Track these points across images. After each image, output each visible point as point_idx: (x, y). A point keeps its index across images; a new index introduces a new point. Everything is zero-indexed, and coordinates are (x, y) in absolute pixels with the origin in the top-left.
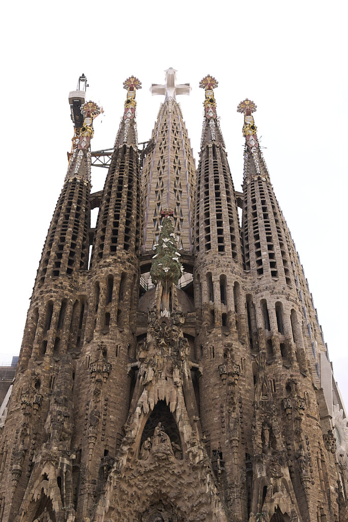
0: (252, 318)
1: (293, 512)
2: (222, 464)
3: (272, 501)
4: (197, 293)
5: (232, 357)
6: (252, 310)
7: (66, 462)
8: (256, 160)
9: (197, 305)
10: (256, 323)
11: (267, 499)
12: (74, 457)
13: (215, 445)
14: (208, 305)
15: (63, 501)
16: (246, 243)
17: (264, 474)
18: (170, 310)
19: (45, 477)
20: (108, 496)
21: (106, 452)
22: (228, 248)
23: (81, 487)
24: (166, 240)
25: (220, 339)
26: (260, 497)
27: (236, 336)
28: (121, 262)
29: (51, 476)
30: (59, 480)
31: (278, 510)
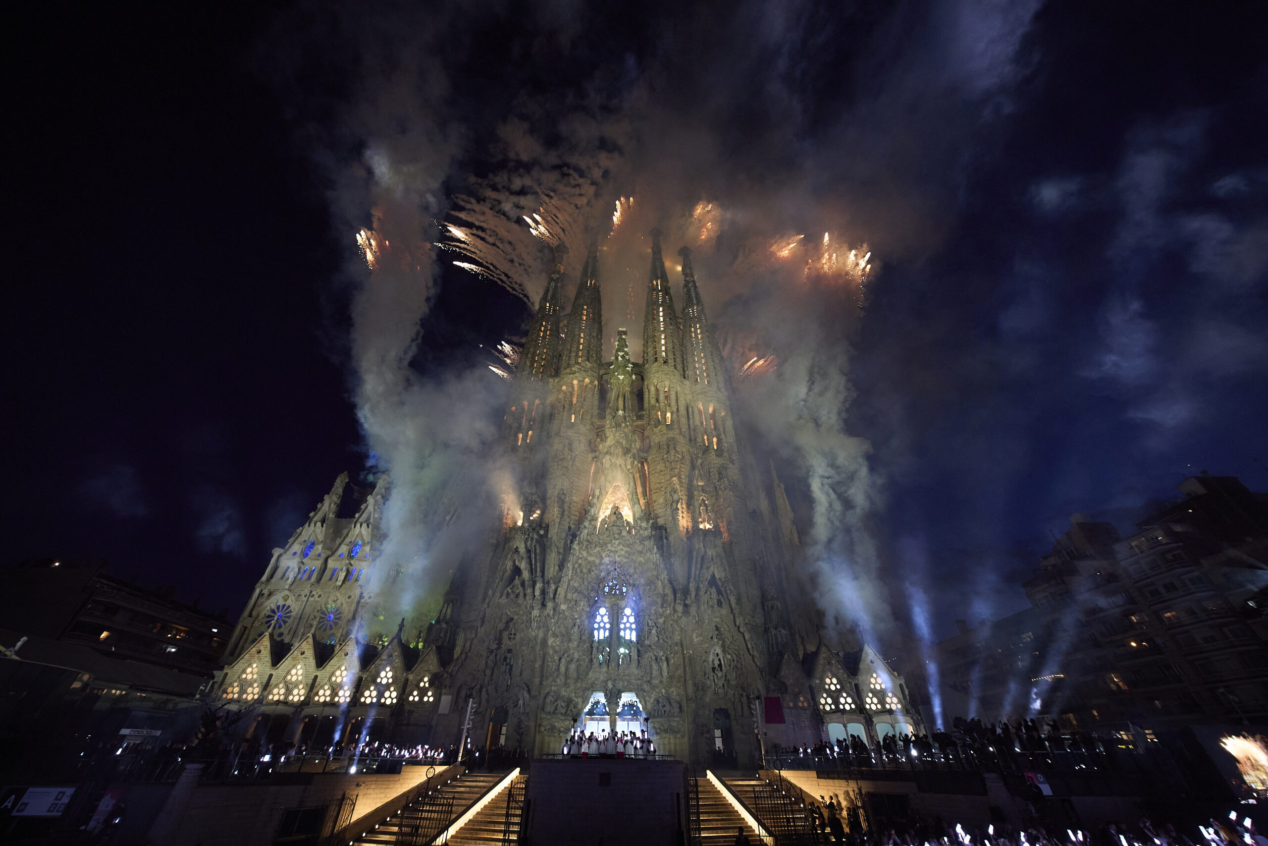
0: (691, 417)
1: (726, 577)
2: (667, 539)
3: (708, 568)
4: (646, 396)
5: (675, 448)
6: (690, 410)
7: (535, 536)
8: (693, 294)
9: (646, 405)
10: (694, 421)
11: (705, 566)
12: (542, 532)
13: (661, 521)
14: (655, 406)
15: (532, 571)
16: (685, 356)
17: (702, 545)
18: (624, 410)
19: (517, 550)
20: (570, 565)
21: (570, 528)
22: (671, 362)
23: (548, 557)
24: (621, 354)
25: (664, 434)
26: (699, 566)
27: (678, 431)
28: (584, 371)
29: (522, 549)
30: (528, 551)
31: (713, 576)
